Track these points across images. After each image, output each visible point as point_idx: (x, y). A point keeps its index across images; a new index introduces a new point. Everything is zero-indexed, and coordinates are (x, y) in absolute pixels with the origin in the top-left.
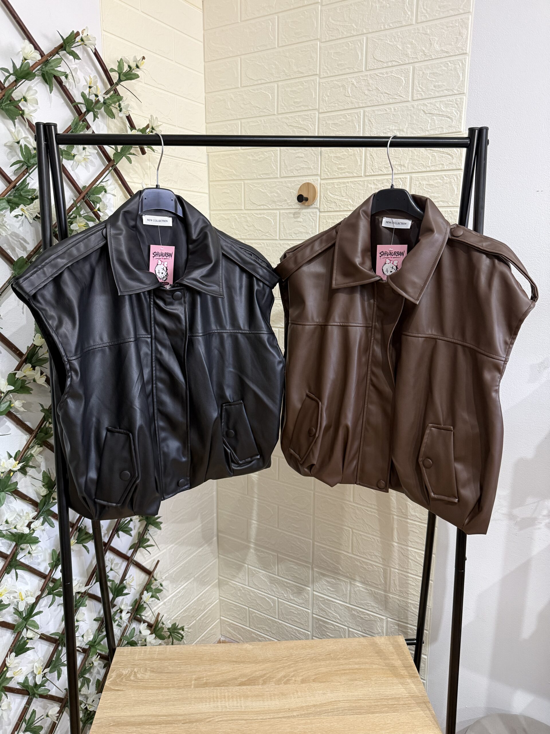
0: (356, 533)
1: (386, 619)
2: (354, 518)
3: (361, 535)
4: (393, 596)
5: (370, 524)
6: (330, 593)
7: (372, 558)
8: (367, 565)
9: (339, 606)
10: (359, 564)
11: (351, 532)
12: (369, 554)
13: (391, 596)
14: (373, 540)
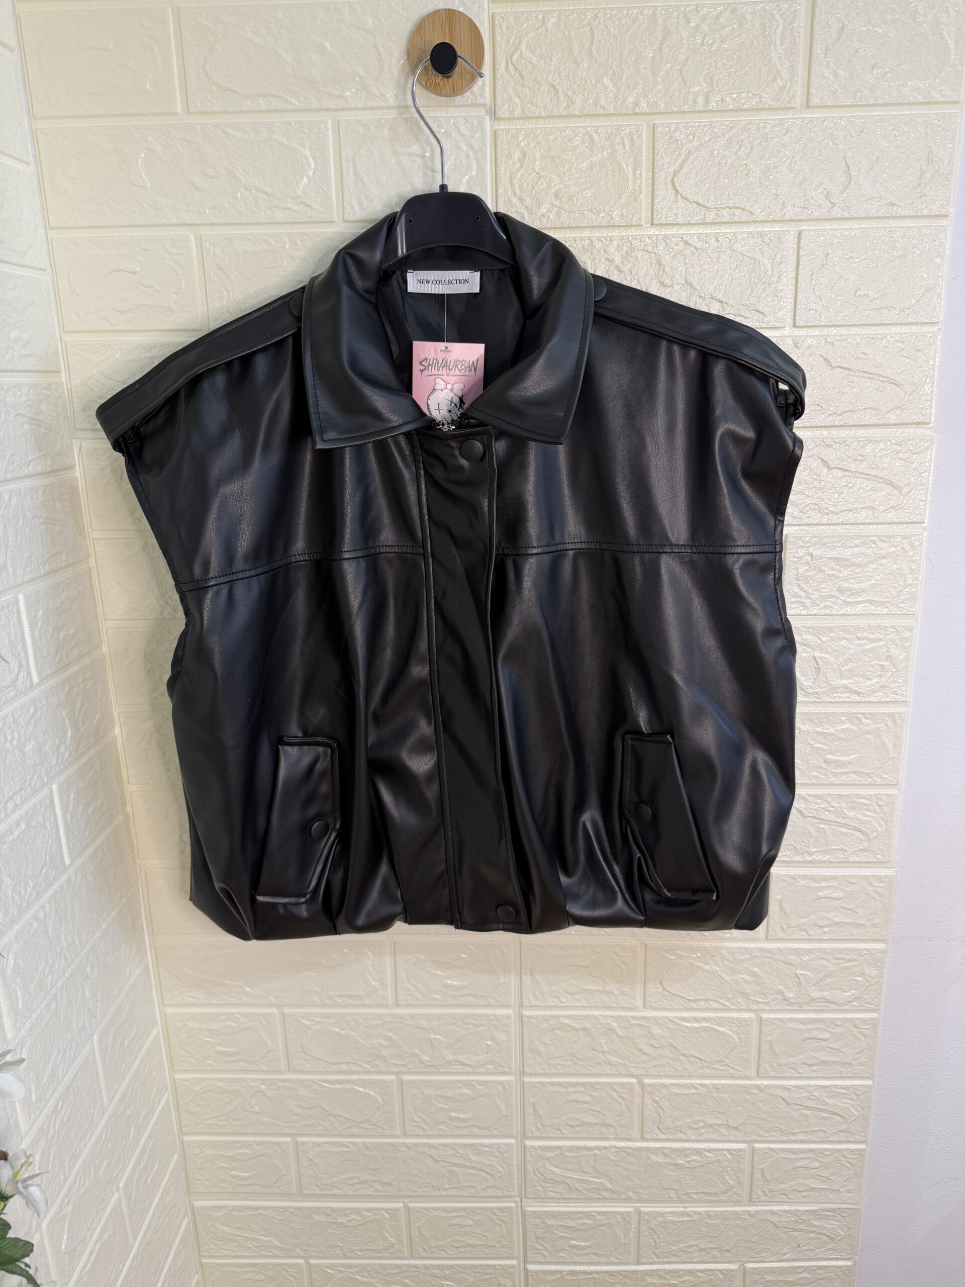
0: (650, 1085)
1: (740, 1267)
2: (646, 1049)
3: (665, 1086)
4: (759, 1208)
5: (693, 1054)
6: (578, 1255)
7: (700, 1135)
8: (687, 1156)
9: (607, 1277)
10: (661, 1159)
11: (637, 1088)
12: (691, 1128)
13: (755, 1208)
14: (703, 1090)
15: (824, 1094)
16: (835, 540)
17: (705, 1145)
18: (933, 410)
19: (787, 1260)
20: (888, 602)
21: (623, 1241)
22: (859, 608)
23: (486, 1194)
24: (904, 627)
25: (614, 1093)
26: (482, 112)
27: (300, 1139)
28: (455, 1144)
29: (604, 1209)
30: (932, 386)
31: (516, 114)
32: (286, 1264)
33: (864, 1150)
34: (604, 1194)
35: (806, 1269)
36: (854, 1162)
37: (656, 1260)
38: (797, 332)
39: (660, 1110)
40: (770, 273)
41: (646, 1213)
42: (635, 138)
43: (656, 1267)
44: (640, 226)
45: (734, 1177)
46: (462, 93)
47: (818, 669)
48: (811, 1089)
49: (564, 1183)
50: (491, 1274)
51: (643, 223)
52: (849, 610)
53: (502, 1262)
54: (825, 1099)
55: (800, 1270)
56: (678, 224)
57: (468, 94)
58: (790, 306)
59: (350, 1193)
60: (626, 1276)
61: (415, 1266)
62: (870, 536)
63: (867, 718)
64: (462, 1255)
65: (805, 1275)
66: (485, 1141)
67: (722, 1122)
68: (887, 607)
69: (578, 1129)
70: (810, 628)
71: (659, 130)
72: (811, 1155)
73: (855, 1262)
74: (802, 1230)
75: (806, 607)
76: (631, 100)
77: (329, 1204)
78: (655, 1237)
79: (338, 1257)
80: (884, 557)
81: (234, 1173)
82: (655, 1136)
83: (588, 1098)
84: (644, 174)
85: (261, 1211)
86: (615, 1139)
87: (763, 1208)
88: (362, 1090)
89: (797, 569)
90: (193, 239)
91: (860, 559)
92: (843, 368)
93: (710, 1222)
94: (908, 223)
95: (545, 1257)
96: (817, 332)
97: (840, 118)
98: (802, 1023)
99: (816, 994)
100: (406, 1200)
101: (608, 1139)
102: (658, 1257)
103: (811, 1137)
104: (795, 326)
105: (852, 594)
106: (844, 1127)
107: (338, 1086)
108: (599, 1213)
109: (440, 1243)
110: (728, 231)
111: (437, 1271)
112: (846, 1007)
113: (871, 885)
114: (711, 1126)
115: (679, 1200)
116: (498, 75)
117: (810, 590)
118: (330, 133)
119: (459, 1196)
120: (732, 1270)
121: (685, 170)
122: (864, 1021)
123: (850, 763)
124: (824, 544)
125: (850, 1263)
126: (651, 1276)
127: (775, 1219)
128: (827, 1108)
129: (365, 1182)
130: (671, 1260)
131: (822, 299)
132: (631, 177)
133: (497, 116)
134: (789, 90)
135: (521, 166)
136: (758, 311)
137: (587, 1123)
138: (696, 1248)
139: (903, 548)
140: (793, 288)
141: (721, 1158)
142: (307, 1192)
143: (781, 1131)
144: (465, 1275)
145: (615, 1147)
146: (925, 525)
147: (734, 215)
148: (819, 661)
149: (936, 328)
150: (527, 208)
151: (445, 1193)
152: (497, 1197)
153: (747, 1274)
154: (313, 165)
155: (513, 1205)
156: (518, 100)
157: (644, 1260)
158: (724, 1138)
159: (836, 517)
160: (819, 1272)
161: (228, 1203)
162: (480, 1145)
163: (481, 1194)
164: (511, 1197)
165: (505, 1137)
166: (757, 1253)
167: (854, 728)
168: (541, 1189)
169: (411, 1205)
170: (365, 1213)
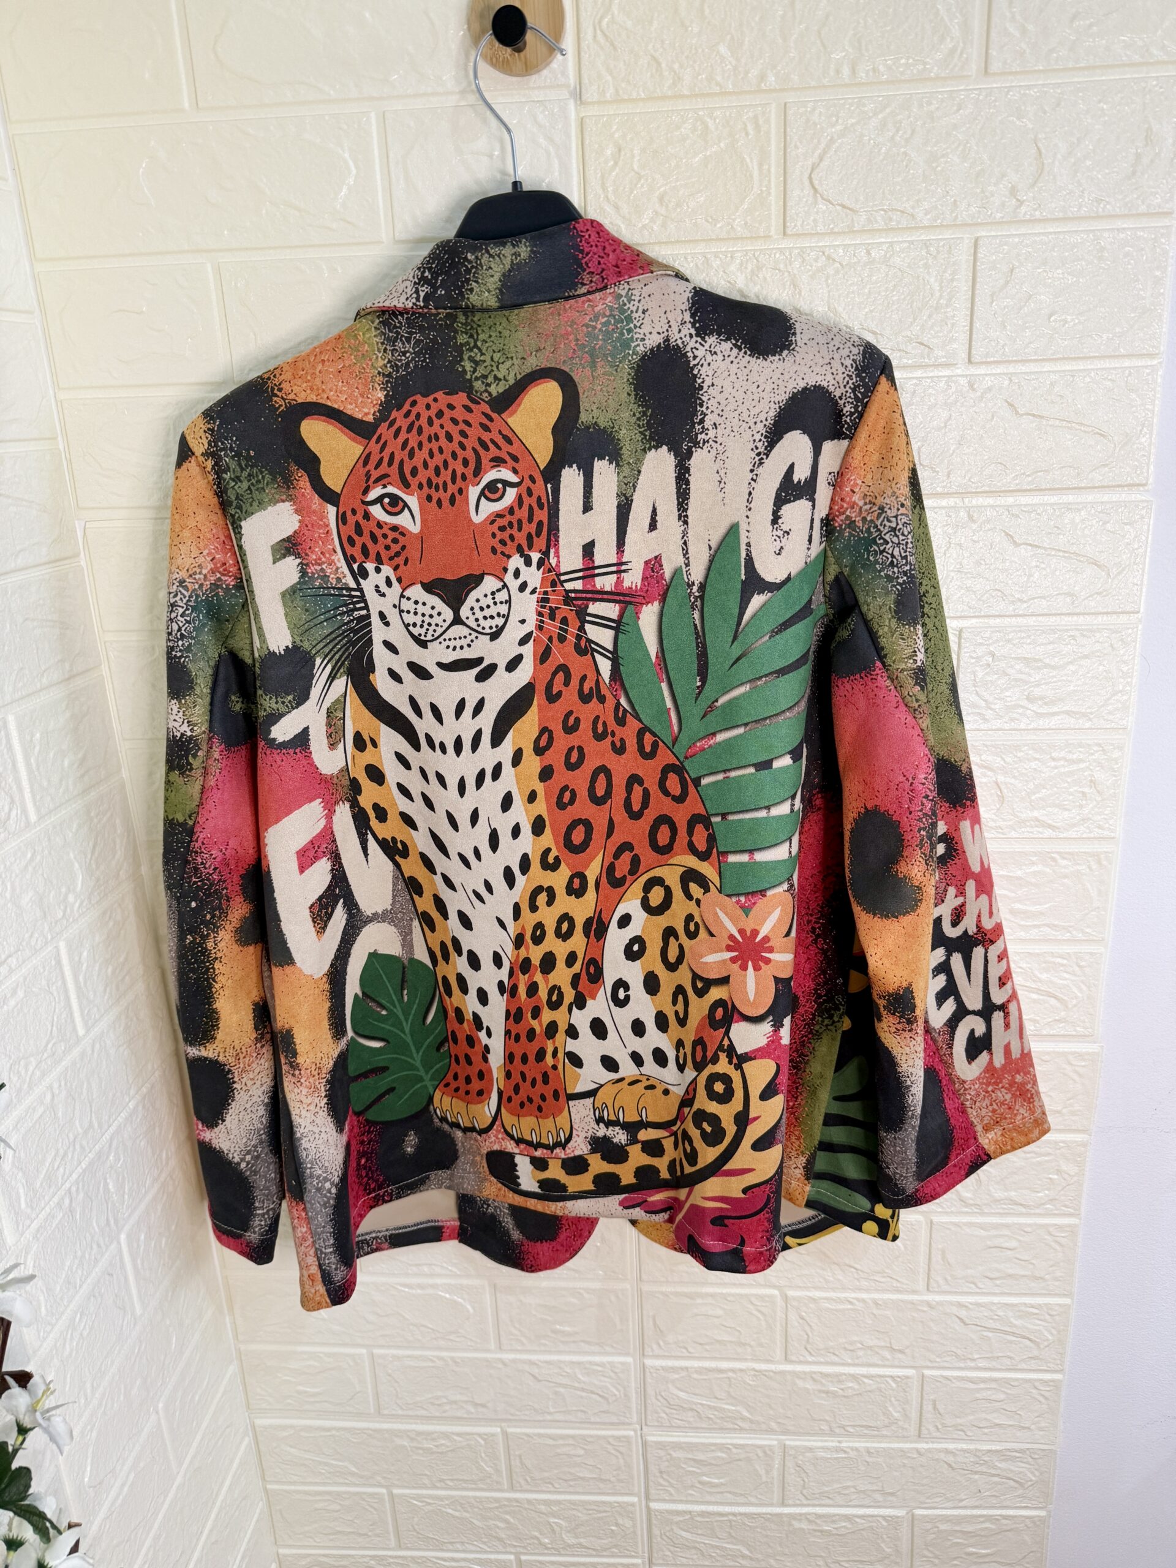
0: (795, 1298)
1: (907, 1513)
4: (930, 1446)
5: (848, 1262)
6: (711, 1493)
7: (857, 1358)
9: (746, 1520)
10: (810, 1385)
11: (780, 1302)
13: (925, 1446)
14: (860, 1305)
15: (1010, 1314)
16: (1023, 635)
17: (863, 1370)
18: (1152, 467)
19: (965, 1507)
20: (1091, 713)
21: (764, 1479)
22: (1054, 722)
23: (598, 1420)
24: (1113, 744)
25: (751, 1307)
26: (565, 94)
27: (376, 1351)
28: (561, 1362)
29: (742, 1442)
30: (1151, 438)
31: (608, 95)
32: (365, 1493)
33: (1059, 1381)
34: (740, 1424)
35: (989, 1518)
36: (1047, 1394)
37: (805, 1502)
38: (973, 370)
39: (807, 1328)
40: (937, 294)
41: (792, 1448)
42: (761, 122)
43: (805, 1510)
44: (770, 237)
45: (899, 1409)
46: (539, 71)
47: (1002, 798)
48: (994, 1308)
49: (692, 1410)
50: (605, 1511)
51: (773, 233)
52: (1042, 723)
53: (620, 1499)
54: (1012, 1320)
55: (982, 1519)
56: (818, 234)
57: (545, 72)
58: (964, 337)
59: (437, 1414)
60: (768, 1520)
61: (517, 1500)
62: (1067, 630)
63: (1064, 858)
64: (571, 1490)
65: (987, 1525)
66: (597, 1359)
67: (883, 1344)
68: (1090, 720)
69: (707, 1347)
70: (992, 746)
71: (790, 112)
72: (994, 1385)
73: (1049, 1512)
74: (982, 1473)
75: (985, 720)
76: (754, 73)
77: (413, 1427)
78: (804, 1475)
79: (425, 1487)
80: (1086, 657)
81: (301, 1388)
82: (802, 1358)
83: (720, 1312)
84: (773, 170)
85: (334, 1432)
86: (752, 1360)
87: (935, 1446)
88: (447, 1296)
89: (974, 673)
90: (210, 269)
91: (1056, 659)
92: (1034, 415)
93: (870, 1460)
94: (1119, 224)
95: (671, 1494)
96: (1000, 369)
97: (1029, 87)
98: (982, 1228)
99: (999, 1194)
100: (503, 1424)
101: (746, 1360)
102: (807, 1499)
103: (994, 1364)
104: (970, 361)
105: (1046, 704)
106: (1036, 1353)
107: (419, 1291)
108: (736, 1446)
109: (546, 1474)
110: (883, 240)
111: (543, 1507)
112: (1037, 1211)
113: (1070, 1063)
114: (870, 1348)
115: (832, 1433)
116: (584, 45)
117: (991, 699)
118: (374, 128)
119: (566, 1422)
120: (898, 1517)
121: (826, 163)
122: (1060, 1227)
123: (1042, 913)
124: (1009, 641)
125: (1043, 1513)
126: (800, 1520)
127: (950, 1459)
128: (1014, 1330)
129: (455, 1402)
130: (823, 1502)
131: (1005, 327)
132: (756, 173)
133: (584, 98)
134: (961, 53)
135: (616, 164)
136: (922, 344)
137: (718, 1341)
138: (853, 1490)
139: (1111, 645)
140: (969, 313)
141: (883, 1386)
142: (386, 1412)
143: (957, 1356)
144: (575, 1512)
145: (754, 1370)
146: (1140, 615)
147: (891, 219)
148: (1003, 787)
149: (1155, 362)
150: (624, 217)
151: (549, 1417)
152: (612, 1424)
153: (916, 1522)
154: (354, 171)
155: (632, 1433)
156: (609, 78)
157: (790, 1502)
158: (887, 1363)
159: (1025, 605)
160: (1004, 1522)
161: (294, 1422)
162: (590, 1363)
163: (593, 1419)
164: (629, 1424)
165: (620, 1354)
166: (928, 1498)
167: (1048, 870)
168: (664, 1415)
169: (510, 1430)
170: (455, 1438)
